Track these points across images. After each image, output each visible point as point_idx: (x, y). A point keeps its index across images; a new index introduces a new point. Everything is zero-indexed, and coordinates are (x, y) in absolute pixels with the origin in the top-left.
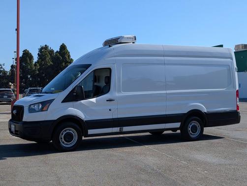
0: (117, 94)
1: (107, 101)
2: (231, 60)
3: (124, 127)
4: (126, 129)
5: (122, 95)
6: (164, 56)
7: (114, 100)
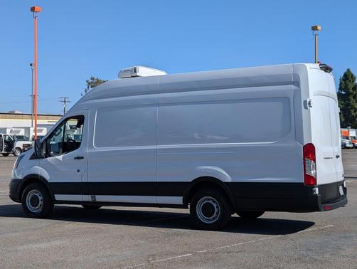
0: (88, 151)
1: (75, 158)
2: (296, 88)
3: (96, 196)
4: (100, 198)
5: (94, 150)
6: (159, 92)
7: (82, 158)
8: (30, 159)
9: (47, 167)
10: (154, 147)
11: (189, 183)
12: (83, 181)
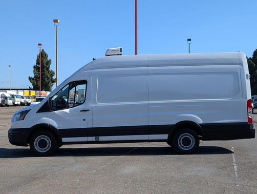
0: (92, 105)
1: (81, 111)
3: (100, 137)
4: (102, 138)
5: (98, 105)
6: (148, 66)
7: (88, 110)
8: (37, 112)
9: (55, 118)
10: (147, 102)
11: (173, 125)
12: (88, 127)
